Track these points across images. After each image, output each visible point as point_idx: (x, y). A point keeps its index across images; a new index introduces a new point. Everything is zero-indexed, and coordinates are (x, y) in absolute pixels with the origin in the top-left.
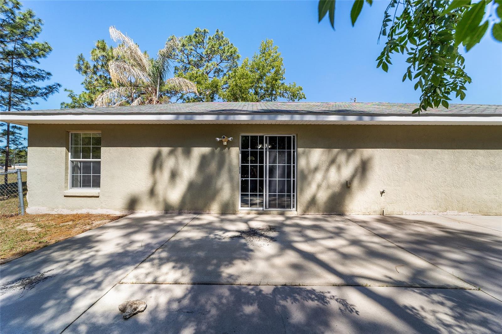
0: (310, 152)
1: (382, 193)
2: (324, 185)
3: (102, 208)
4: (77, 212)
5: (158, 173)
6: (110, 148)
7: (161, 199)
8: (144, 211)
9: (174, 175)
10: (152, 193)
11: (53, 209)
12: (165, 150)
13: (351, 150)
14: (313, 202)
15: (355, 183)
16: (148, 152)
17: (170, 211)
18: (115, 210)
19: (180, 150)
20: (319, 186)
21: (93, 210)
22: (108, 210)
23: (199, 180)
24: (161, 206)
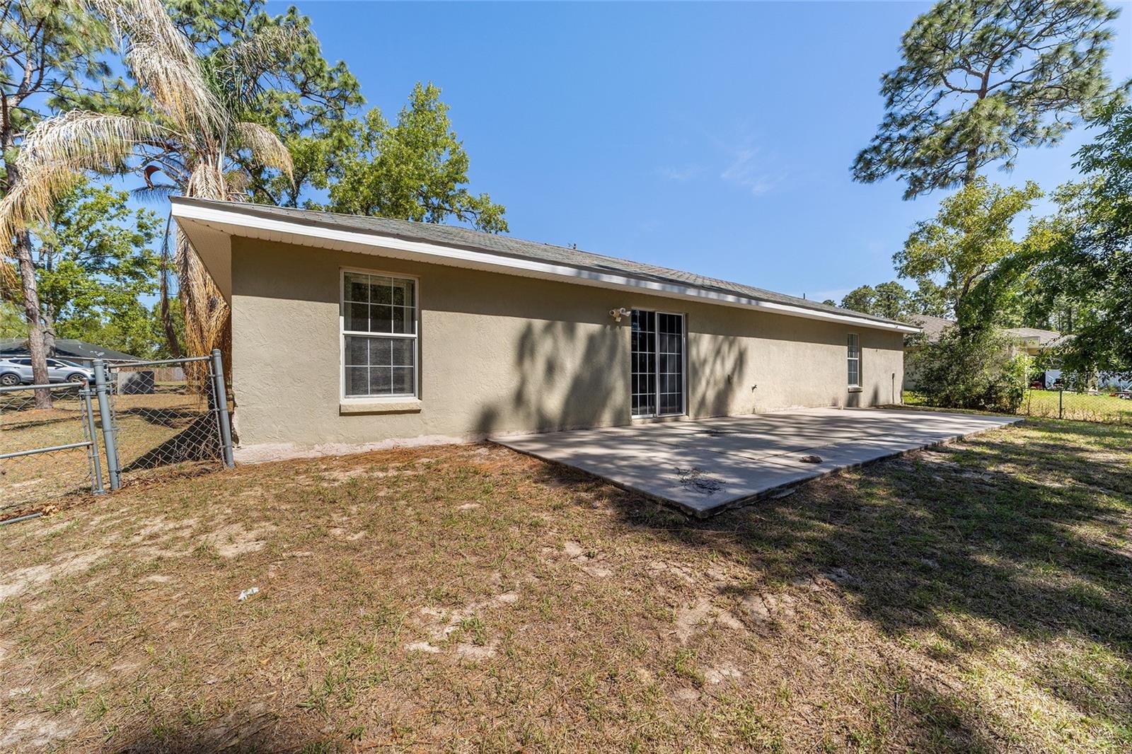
0: (700, 337)
1: (754, 388)
2: (712, 381)
3: (427, 435)
4: (371, 447)
5: (527, 364)
6: (440, 312)
7: (533, 409)
8: (505, 433)
9: (551, 368)
10: (519, 398)
11: (311, 447)
12: (539, 324)
13: (732, 337)
14: (702, 402)
15: (735, 379)
16: (510, 327)
17: (547, 429)
18: (454, 435)
19: (559, 325)
20: (708, 383)
21: (407, 440)
22: (439, 437)
23: (587, 375)
24: (534, 421)
